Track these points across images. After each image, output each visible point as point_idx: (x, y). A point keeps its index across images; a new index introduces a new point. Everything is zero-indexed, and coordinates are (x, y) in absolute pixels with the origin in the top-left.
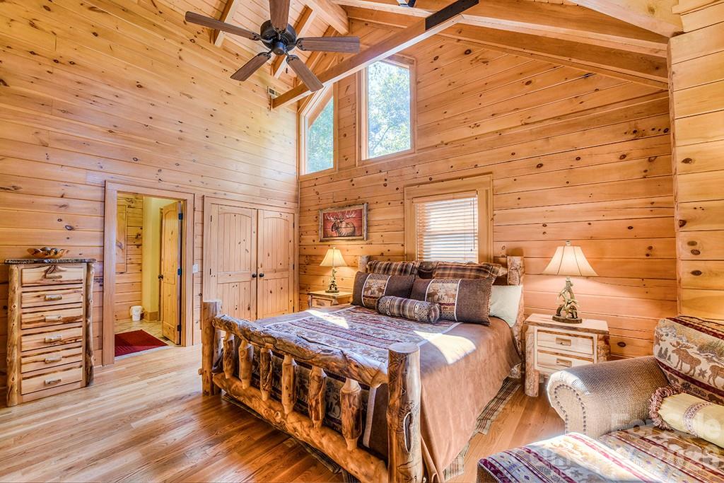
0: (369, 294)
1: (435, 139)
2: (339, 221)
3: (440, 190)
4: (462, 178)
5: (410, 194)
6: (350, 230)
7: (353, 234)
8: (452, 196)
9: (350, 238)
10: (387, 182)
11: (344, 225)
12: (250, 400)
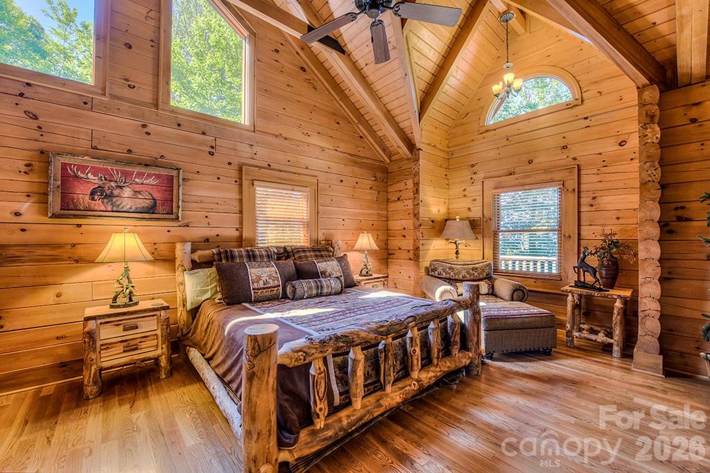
0: (261, 284)
1: (273, 128)
2: (113, 184)
3: (280, 179)
4: (299, 174)
5: (249, 175)
6: (143, 202)
7: (151, 210)
8: (289, 187)
9: (146, 216)
10: (214, 151)
11: (127, 192)
12: (380, 406)
